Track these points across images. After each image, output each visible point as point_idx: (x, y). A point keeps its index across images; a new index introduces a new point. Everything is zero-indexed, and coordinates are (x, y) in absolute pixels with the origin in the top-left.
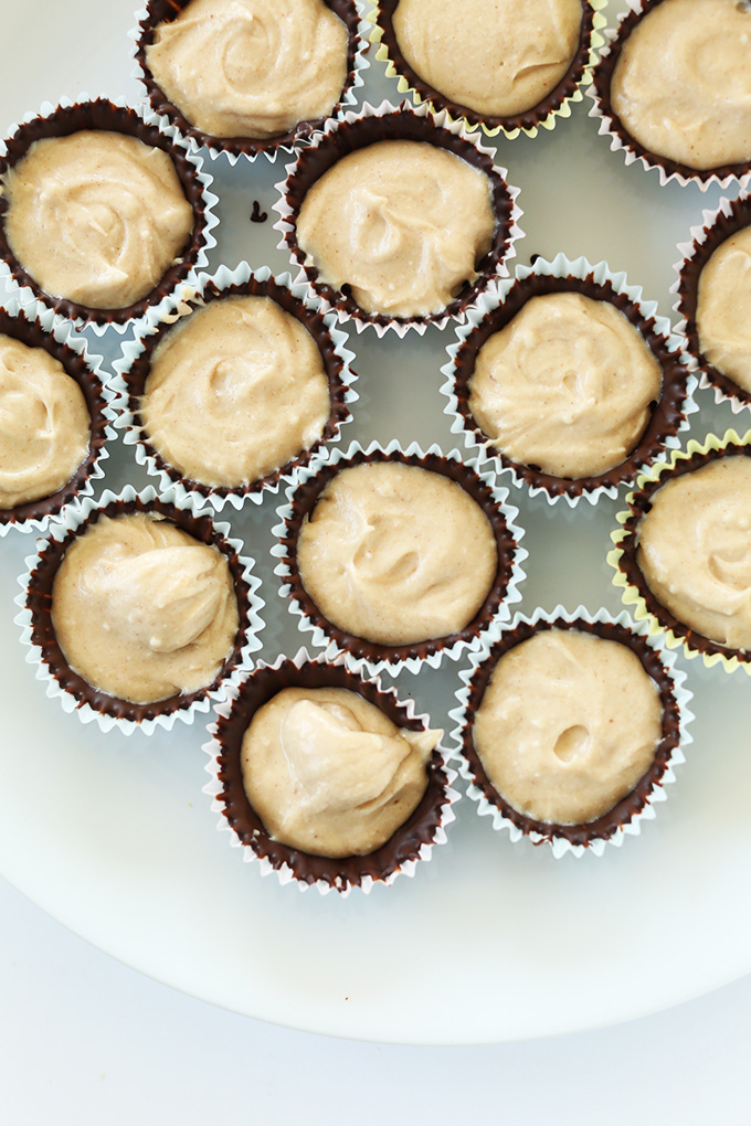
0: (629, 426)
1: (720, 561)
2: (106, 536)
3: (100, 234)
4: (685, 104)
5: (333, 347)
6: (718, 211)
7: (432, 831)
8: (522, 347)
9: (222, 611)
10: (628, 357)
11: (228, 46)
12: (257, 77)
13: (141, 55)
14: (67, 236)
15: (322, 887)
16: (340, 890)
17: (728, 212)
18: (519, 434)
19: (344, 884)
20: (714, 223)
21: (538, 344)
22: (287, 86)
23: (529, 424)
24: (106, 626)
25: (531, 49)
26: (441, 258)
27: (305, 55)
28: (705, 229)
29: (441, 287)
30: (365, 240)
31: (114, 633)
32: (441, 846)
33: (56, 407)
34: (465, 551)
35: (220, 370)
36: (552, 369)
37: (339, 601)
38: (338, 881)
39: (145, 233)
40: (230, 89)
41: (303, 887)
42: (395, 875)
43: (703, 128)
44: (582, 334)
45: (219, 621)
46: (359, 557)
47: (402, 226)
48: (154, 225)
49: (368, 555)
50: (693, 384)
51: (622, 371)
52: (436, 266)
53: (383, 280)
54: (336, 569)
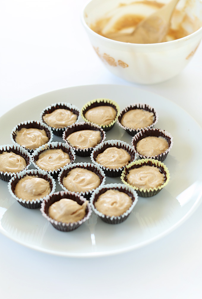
0: (125, 164)
1: (142, 178)
2: (27, 178)
3: (32, 138)
4: (133, 121)
8: (105, 153)
9: (48, 189)
10: (124, 154)
11: (57, 116)
12: (61, 120)
13: (42, 117)
14: (27, 139)
18: (105, 163)
21: (108, 153)
22: (67, 121)
23: (106, 162)
24: (25, 190)
25: (108, 117)
26: (91, 141)
27: (70, 117)
29: (91, 145)
30: (78, 139)
31: (26, 192)
33: (21, 161)
34: (94, 179)
35: (51, 157)
36: (111, 156)
37: (70, 186)
39: (40, 138)
40: (57, 121)
43: (137, 124)
44: (116, 151)
45: (47, 190)
46: (74, 180)
47: (85, 137)
48: (41, 138)
49: (76, 180)
50: (136, 154)
51: (123, 156)
52: (90, 142)
53: (81, 145)
54: (70, 182)
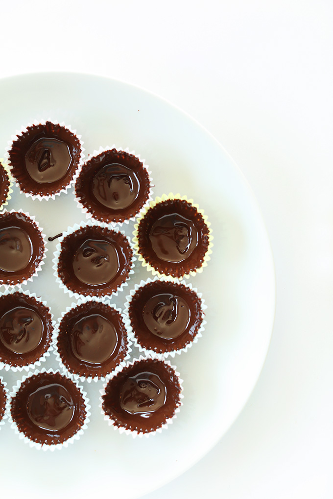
5: (28, 296)
6: (78, 202)
7: (172, 369)
15: (177, 411)
16: (180, 405)
17: (79, 199)
19: (179, 403)
20: (82, 204)
28: (84, 208)
32: (177, 368)
38: (177, 405)
41: (175, 417)
42: (181, 386)
